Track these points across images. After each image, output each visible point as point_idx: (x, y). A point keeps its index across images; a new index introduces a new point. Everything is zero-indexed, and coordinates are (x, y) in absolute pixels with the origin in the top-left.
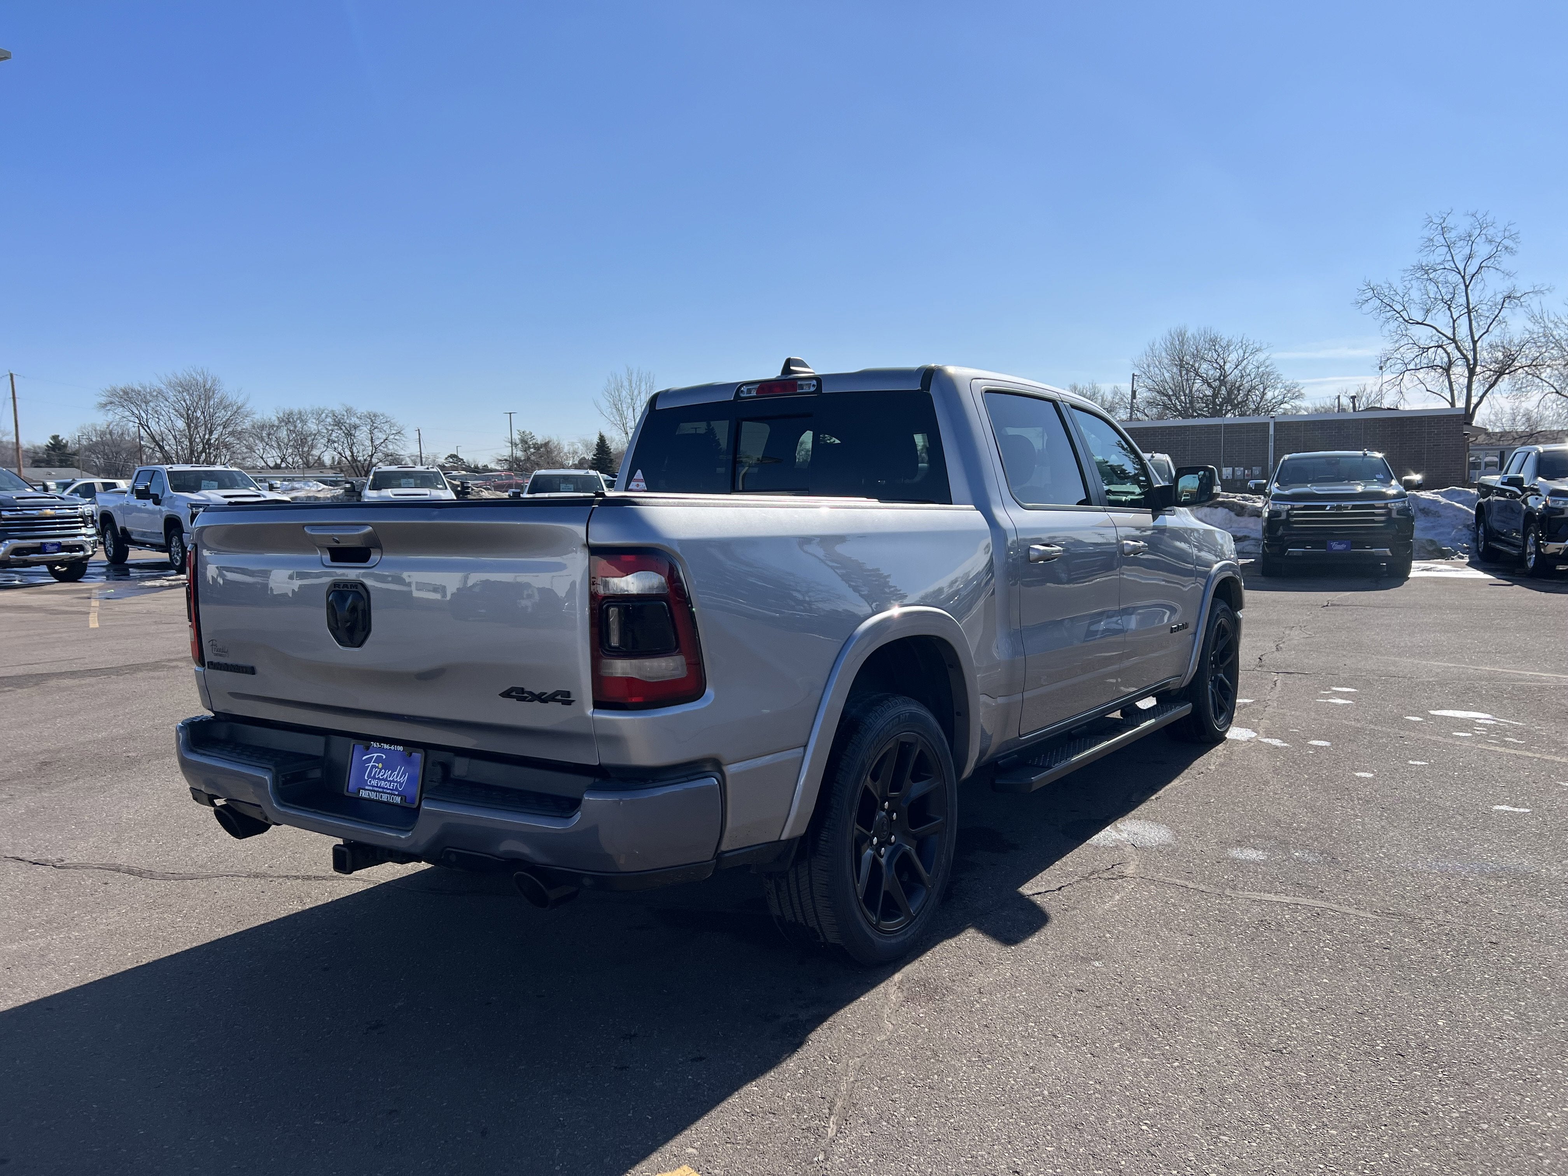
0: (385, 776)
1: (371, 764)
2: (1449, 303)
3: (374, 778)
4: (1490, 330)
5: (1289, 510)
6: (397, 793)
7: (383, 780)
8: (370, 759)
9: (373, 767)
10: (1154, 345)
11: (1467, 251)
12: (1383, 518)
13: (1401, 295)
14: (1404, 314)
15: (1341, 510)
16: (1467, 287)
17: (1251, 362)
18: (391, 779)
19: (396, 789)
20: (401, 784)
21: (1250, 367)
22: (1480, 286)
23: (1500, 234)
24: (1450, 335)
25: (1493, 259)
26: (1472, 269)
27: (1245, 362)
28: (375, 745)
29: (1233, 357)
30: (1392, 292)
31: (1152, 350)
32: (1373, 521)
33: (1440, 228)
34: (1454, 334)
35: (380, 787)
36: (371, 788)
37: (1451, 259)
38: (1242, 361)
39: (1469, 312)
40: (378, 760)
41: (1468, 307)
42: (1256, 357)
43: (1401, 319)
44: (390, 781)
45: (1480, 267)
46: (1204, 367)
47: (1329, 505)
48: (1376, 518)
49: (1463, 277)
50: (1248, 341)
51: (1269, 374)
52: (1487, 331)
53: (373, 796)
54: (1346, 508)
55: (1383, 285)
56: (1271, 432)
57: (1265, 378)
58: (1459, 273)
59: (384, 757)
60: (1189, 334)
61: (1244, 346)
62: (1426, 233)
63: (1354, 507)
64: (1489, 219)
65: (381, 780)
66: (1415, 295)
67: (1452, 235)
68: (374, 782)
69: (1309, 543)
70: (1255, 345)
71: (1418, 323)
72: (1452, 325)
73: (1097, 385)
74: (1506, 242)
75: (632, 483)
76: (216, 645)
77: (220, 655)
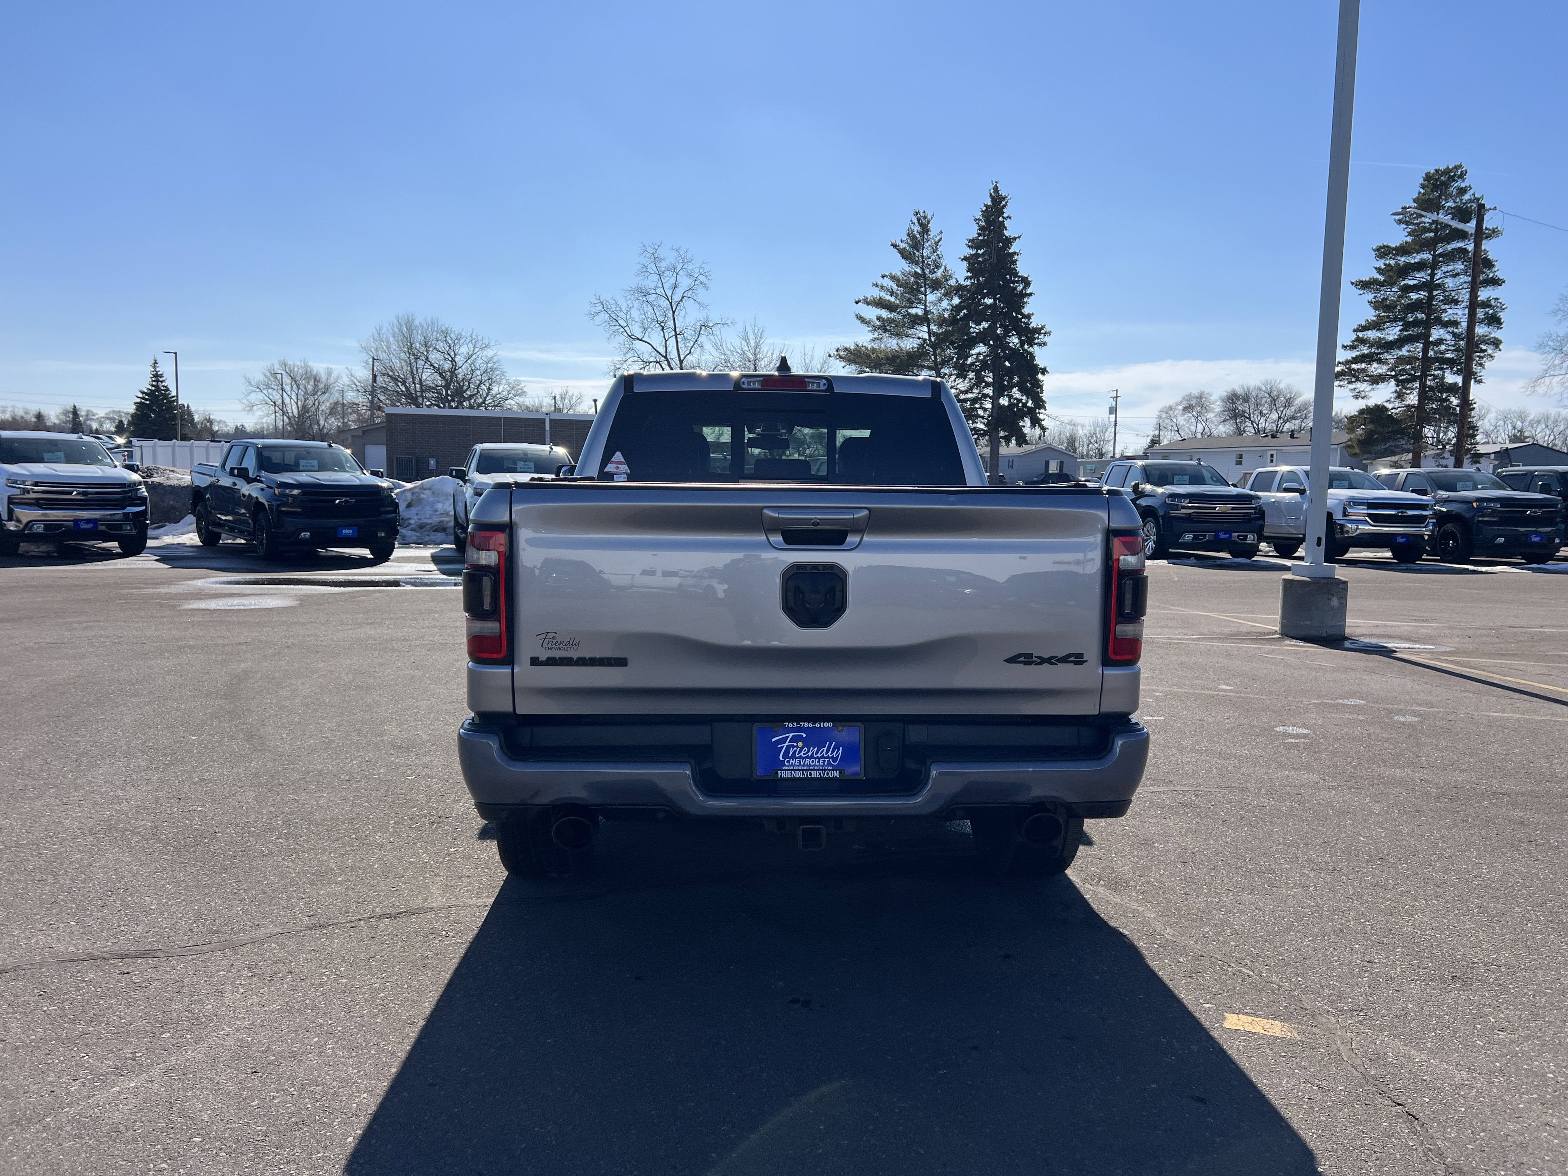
0: (810, 753)
1: (785, 745)
2: (662, 324)
3: (793, 757)
4: (692, 351)
6: (831, 768)
7: (806, 757)
8: (783, 740)
10: (381, 329)
11: (673, 281)
13: (625, 312)
14: (626, 328)
16: (674, 312)
17: (480, 356)
18: (819, 755)
19: (830, 765)
20: (834, 759)
21: (480, 361)
22: (683, 313)
23: (697, 270)
24: (664, 355)
25: (691, 291)
26: (677, 298)
27: (474, 357)
28: (791, 724)
29: (464, 350)
30: (618, 309)
31: (379, 334)
33: (652, 257)
34: (666, 352)
35: (805, 766)
36: (792, 768)
37: (661, 286)
38: (472, 355)
39: (676, 336)
40: (795, 739)
41: (675, 330)
42: (485, 353)
43: (625, 334)
44: (819, 758)
45: (683, 297)
46: (434, 357)
49: (671, 303)
50: (477, 336)
51: (497, 369)
52: (690, 353)
53: (797, 775)
55: (611, 302)
56: (548, 427)
57: (491, 375)
58: (668, 300)
59: (804, 735)
60: (417, 323)
61: (473, 341)
62: (643, 260)
64: (689, 256)
65: (803, 758)
66: (635, 314)
67: (663, 265)
68: (793, 762)
70: (484, 341)
71: (638, 339)
72: (664, 344)
73: (309, 364)
74: (701, 278)
75: (609, 465)
76: (554, 638)
77: (559, 649)
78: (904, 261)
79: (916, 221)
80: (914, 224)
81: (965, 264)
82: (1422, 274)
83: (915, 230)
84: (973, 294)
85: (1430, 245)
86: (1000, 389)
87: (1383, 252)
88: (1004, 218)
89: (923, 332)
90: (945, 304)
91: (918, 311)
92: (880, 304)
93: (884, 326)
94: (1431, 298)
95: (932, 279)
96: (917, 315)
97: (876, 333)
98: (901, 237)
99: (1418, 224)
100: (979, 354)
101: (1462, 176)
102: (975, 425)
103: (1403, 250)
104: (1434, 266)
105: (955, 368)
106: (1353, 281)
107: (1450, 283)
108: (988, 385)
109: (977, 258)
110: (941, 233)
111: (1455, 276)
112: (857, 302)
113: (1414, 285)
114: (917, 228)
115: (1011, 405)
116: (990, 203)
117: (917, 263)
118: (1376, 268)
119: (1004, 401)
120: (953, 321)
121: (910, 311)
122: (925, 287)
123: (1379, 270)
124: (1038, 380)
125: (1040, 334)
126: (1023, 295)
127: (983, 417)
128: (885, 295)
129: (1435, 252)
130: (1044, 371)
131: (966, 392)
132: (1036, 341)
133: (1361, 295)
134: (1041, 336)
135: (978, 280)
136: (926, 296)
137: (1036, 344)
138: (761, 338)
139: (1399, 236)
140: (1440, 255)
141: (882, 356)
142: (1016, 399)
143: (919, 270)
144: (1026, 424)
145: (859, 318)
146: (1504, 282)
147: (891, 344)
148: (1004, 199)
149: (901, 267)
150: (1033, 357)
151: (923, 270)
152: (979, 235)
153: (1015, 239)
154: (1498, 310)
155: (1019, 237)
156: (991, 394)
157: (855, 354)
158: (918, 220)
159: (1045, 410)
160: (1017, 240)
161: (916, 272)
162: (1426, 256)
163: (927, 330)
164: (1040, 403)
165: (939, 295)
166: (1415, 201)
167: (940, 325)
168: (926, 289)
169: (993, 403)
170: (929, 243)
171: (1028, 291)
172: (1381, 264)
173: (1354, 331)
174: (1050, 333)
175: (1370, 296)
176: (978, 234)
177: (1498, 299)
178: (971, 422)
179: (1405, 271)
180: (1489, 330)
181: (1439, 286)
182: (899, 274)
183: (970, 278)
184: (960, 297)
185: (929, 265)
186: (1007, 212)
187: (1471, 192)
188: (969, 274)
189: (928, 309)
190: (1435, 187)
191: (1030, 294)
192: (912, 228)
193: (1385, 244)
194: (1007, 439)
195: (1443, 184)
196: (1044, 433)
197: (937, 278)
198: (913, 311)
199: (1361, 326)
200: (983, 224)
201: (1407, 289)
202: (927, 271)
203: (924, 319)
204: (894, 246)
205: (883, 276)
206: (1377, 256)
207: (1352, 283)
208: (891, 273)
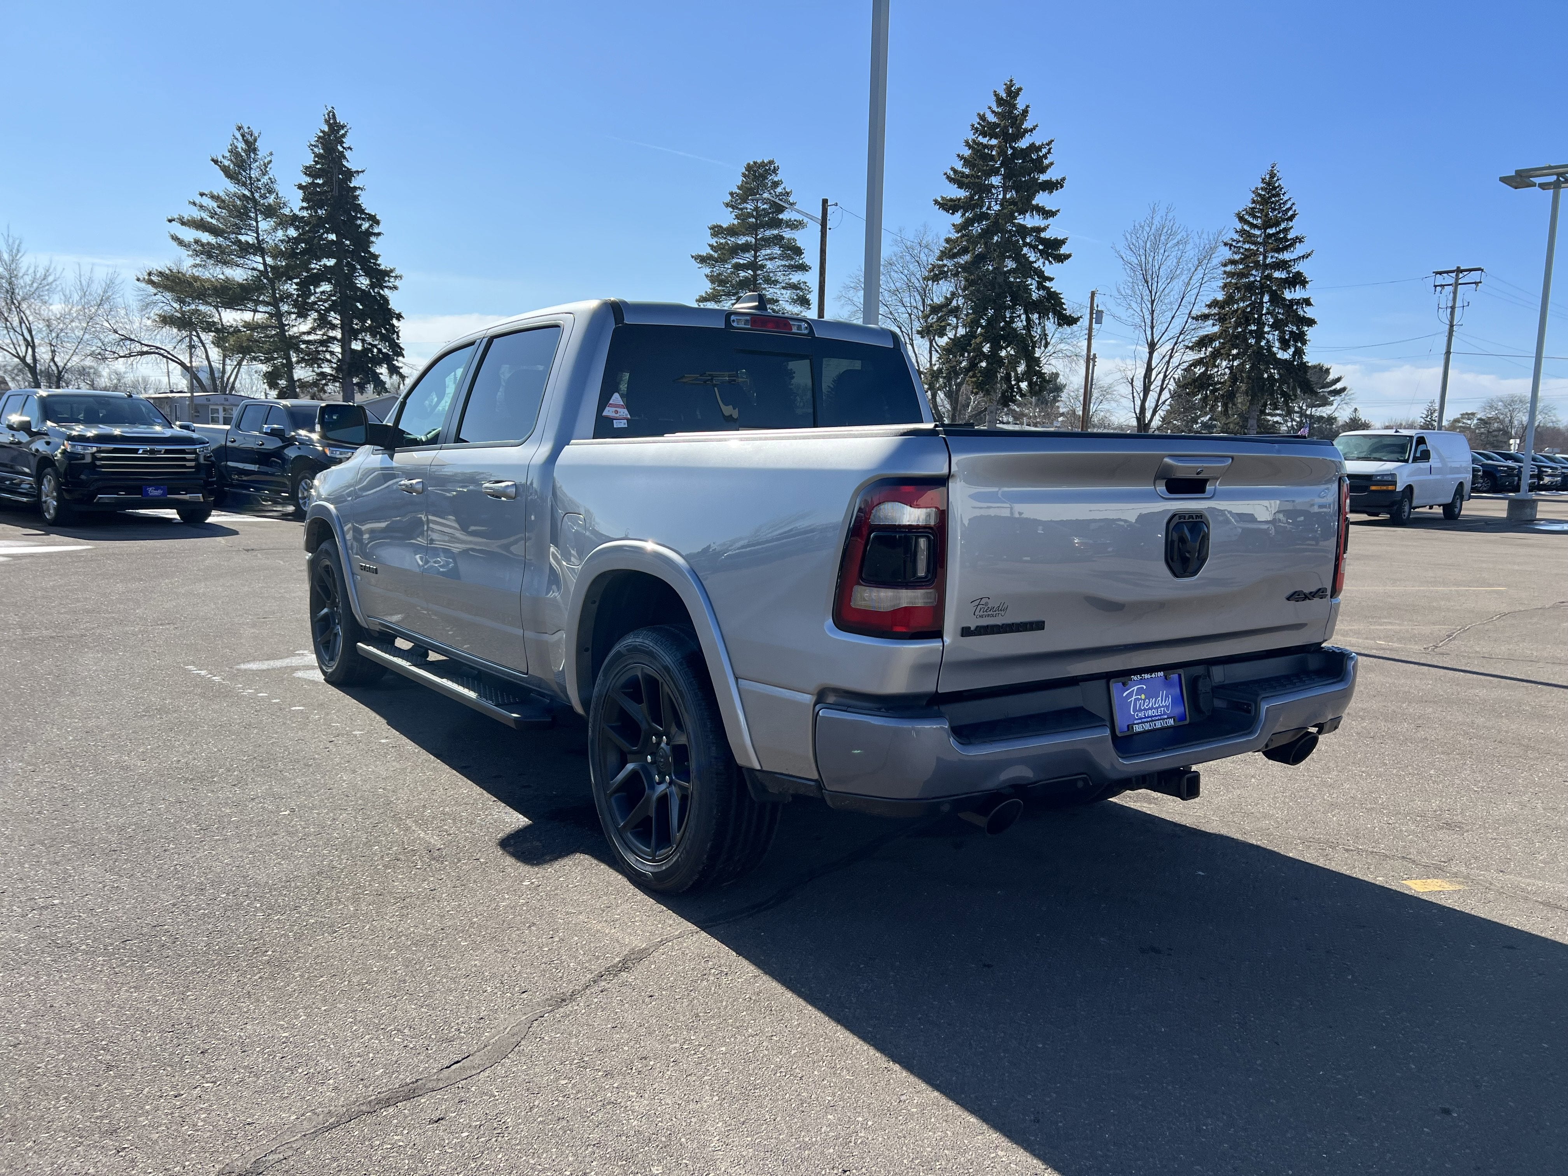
0: (1151, 705)
1: (1133, 698)
3: (1140, 710)
5: (95, 453)
6: (1167, 716)
7: (1149, 709)
8: (1131, 693)
9: (1136, 700)
12: (193, 464)
15: (154, 454)
18: (1157, 705)
19: (1165, 714)
20: (1168, 707)
28: (1134, 678)
32: (184, 466)
35: (1148, 717)
36: (1140, 721)
40: (1139, 692)
44: (1157, 708)
47: (141, 448)
48: (188, 464)
53: (1147, 727)
54: (159, 452)
59: (1145, 687)
63: (167, 452)
65: (1147, 709)
68: (1141, 715)
69: (122, 488)
75: (607, 408)
76: (986, 604)
77: (988, 615)
78: (228, 181)
79: (240, 138)
80: (237, 139)
81: (300, 194)
82: (747, 255)
83: (239, 147)
84: (314, 226)
85: (753, 229)
86: (350, 334)
87: (717, 231)
88: (344, 148)
89: (257, 262)
90: (280, 234)
91: (249, 238)
92: (201, 225)
93: (206, 251)
94: (755, 276)
95: (263, 205)
96: (247, 242)
97: (198, 259)
98: (222, 152)
99: (741, 209)
100: (323, 292)
101: (775, 171)
102: (320, 370)
103: (732, 231)
104: (756, 248)
105: (295, 306)
106: (693, 255)
107: (769, 265)
108: (333, 327)
109: (315, 188)
110: (271, 154)
111: (771, 259)
112: (170, 221)
113: (744, 264)
114: (241, 146)
115: (365, 351)
116: (326, 129)
117: (244, 184)
118: (709, 245)
119: (357, 346)
120: (291, 254)
121: (240, 237)
122: (256, 212)
123: (711, 246)
124: (393, 326)
125: (389, 276)
126: (369, 233)
127: (330, 361)
128: (206, 217)
129: (757, 235)
130: (399, 317)
131: (309, 333)
132: (388, 284)
133: (699, 268)
134: (392, 280)
135: (316, 212)
136: (257, 222)
137: (386, 287)
138: (18, 251)
139: (728, 219)
140: (762, 239)
141: (207, 285)
142: (370, 344)
143: (247, 193)
144: (383, 371)
145: (175, 238)
146: (810, 268)
147: (216, 273)
148: (343, 127)
149: (225, 186)
150: (386, 301)
151: (252, 193)
152: (317, 163)
153: (358, 172)
154: (807, 292)
155: (362, 172)
156: (339, 336)
157: (173, 281)
158: (243, 136)
159: (404, 357)
160: (361, 174)
161: (244, 195)
162: (751, 239)
163: (262, 262)
164: (398, 351)
165: (272, 223)
166: (739, 188)
167: (274, 257)
168: (257, 215)
169: (342, 347)
170: (257, 163)
171: (376, 231)
172: (713, 241)
173: (697, 301)
174: (401, 277)
175: (708, 271)
176: (315, 161)
177: (805, 283)
178: (316, 365)
179: (736, 250)
180: (802, 309)
181: (763, 267)
182: (222, 194)
183: (307, 209)
184: (297, 228)
185: (260, 189)
186: (347, 142)
187: (783, 186)
188: (305, 204)
189: (261, 238)
190: (756, 178)
191: (379, 234)
192: (236, 144)
193: (719, 224)
194: (362, 388)
195: (761, 175)
196: (403, 381)
197: (270, 205)
198: (243, 238)
199: (702, 297)
200: (321, 151)
201: (738, 267)
202: (257, 195)
203: (258, 249)
204: (216, 162)
205: (202, 195)
206: (712, 235)
207: (692, 257)
208: (211, 192)
